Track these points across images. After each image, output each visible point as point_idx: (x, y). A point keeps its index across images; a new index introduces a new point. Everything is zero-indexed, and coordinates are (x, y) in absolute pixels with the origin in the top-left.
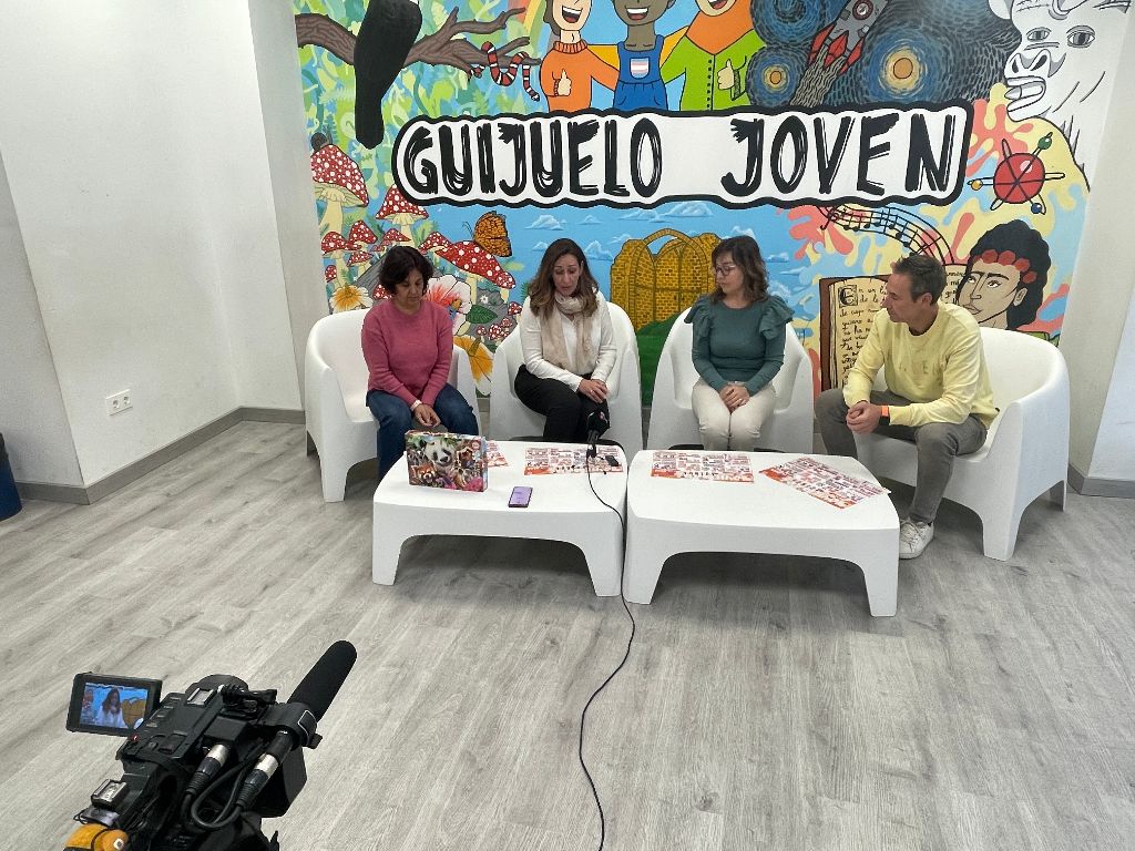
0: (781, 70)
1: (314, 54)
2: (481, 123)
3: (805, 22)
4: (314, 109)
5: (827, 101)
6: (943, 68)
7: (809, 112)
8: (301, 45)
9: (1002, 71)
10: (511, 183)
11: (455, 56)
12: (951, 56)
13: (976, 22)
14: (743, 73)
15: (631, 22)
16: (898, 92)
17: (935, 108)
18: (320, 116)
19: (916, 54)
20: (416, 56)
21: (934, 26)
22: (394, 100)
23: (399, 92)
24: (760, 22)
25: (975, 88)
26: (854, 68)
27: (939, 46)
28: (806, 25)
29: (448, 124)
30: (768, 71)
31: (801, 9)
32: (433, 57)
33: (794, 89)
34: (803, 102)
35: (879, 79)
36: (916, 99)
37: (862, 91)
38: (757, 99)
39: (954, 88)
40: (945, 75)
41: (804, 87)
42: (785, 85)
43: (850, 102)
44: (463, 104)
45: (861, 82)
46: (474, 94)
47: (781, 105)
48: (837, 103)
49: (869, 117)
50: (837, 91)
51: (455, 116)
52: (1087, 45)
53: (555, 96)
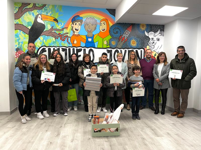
0: (114, 42)
1: (19, 32)
2: (58, 48)
4: (17, 43)
5: (122, 47)
7: (120, 49)
8: (15, 30)
9: (148, 44)
11: (53, 35)
12: (141, 41)
13: (144, 36)
14: (108, 42)
15: (88, 32)
16: (133, 46)
17: (139, 49)
18: (19, 44)
19: (135, 40)
20: (44, 34)
21: (137, 36)
22: (38, 42)
23: (39, 41)
24: (111, 34)
25: (144, 46)
26: (126, 42)
27: (139, 40)
28: (118, 35)
29: (50, 47)
30: (112, 42)
31: (117, 32)
32: (47, 34)
33: (117, 45)
34: (118, 47)
35: (130, 44)
36: (136, 47)
37: (128, 46)
38: (111, 46)
39: (141, 46)
40: (140, 44)
41: (119, 45)
42: (115, 44)
43: (126, 47)
44: (54, 44)
45: (127, 44)
46: (56, 42)
47: (115, 47)
48: (124, 48)
49: (129, 50)
50: (124, 46)
51: (52, 46)
52: (159, 41)
53: (73, 44)
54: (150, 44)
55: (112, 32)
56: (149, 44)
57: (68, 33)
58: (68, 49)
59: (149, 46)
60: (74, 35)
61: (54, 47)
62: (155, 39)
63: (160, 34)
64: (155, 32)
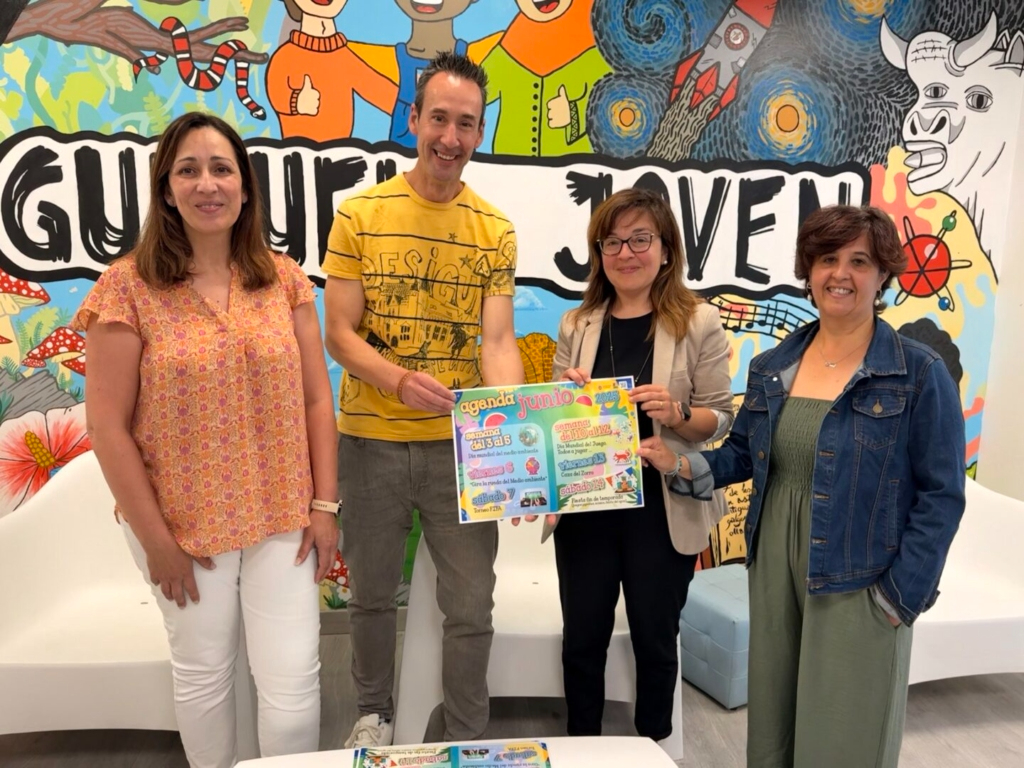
0: (634, 106)
3: (664, 44)
5: (695, 154)
6: (834, 121)
7: (673, 167)
9: (900, 132)
11: (108, 32)
12: (843, 108)
13: (869, 68)
14: (582, 106)
15: (415, 15)
16: (782, 148)
17: (827, 171)
19: (802, 101)
20: (33, 25)
21: (821, 67)
24: (605, 37)
25: (871, 150)
26: (728, 112)
27: (829, 94)
28: (666, 49)
29: (93, 144)
30: (617, 108)
31: (658, 27)
32: (66, 30)
33: (652, 134)
34: (664, 153)
35: (759, 131)
36: (805, 159)
37: (739, 143)
38: (602, 146)
39: (847, 148)
40: (837, 131)
41: (666, 134)
42: (640, 129)
43: (724, 157)
44: (123, 113)
45: (737, 132)
46: (145, 99)
47: (636, 157)
48: (708, 158)
49: (749, 180)
50: (707, 141)
51: (108, 132)
52: (986, 109)
53: (292, 114)
54: (914, 131)
55: (614, 27)
56: (907, 134)
57: (241, 24)
59: (910, 147)
60: (295, 38)
61: (123, 145)
62: (956, 92)
63: (997, 56)
64: (962, 34)
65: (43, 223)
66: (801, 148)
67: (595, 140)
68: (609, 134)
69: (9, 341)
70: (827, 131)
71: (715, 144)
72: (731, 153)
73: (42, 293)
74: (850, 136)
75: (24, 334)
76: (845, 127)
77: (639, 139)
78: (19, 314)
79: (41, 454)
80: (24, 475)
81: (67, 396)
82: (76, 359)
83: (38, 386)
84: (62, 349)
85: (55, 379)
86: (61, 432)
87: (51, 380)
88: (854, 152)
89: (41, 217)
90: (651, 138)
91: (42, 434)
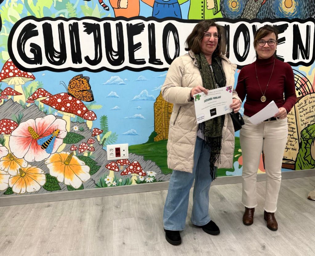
0: (236, 1)
2: (72, 22)
5: (258, 17)
6: (304, 3)
7: (250, 22)
10: (92, 58)
14: (218, 1)
16: (287, 14)
17: (302, 21)
26: (268, 2)
29: (49, 22)
30: (230, 2)
33: (243, 10)
34: (247, 17)
35: (279, 8)
36: (295, 17)
37: (272, 13)
38: (226, 15)
39: (309, 13)
40: (305, 7)
41: (247, 10)
42: (238, 8)
43: (268, 18)
44: (59, 10)
45: (271, 8)
46: (66, 5)
47: (237, 18)
48: (262, 18)
49: (276, 25)
50: (262, 12)
51: (54, 17)
53: (118, 8)
58: (101, 24)
61: (59, 22)
65: (32, 51)
66: (293, 13)
67: (223, 13)
68: (228, 11)
69: (21, 94)
70: (302, 7)
71: (264, 13)
72: (270, 16)
73: (32, 76)
74: (310, 9)
75: (27, 91)
76: (308, 6)
77: (238, 12)
78: (25, 84)
79: (34, 134)
80: (28, 142)
81: (42, 113)
82: (45, 99)
83: (32, 110)
84: (40, 96)
85: (38, 107)
86: (41, 126)
87: (37, 107)
88: (311, 14)
89: (31, 49)
90: (242, 12)
91: (34, 127)
